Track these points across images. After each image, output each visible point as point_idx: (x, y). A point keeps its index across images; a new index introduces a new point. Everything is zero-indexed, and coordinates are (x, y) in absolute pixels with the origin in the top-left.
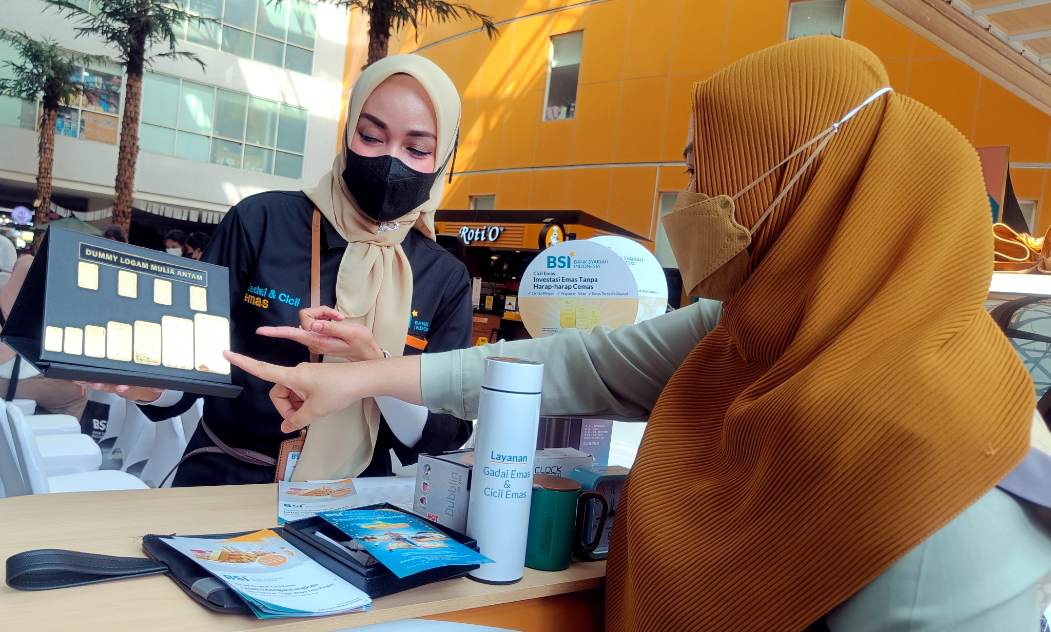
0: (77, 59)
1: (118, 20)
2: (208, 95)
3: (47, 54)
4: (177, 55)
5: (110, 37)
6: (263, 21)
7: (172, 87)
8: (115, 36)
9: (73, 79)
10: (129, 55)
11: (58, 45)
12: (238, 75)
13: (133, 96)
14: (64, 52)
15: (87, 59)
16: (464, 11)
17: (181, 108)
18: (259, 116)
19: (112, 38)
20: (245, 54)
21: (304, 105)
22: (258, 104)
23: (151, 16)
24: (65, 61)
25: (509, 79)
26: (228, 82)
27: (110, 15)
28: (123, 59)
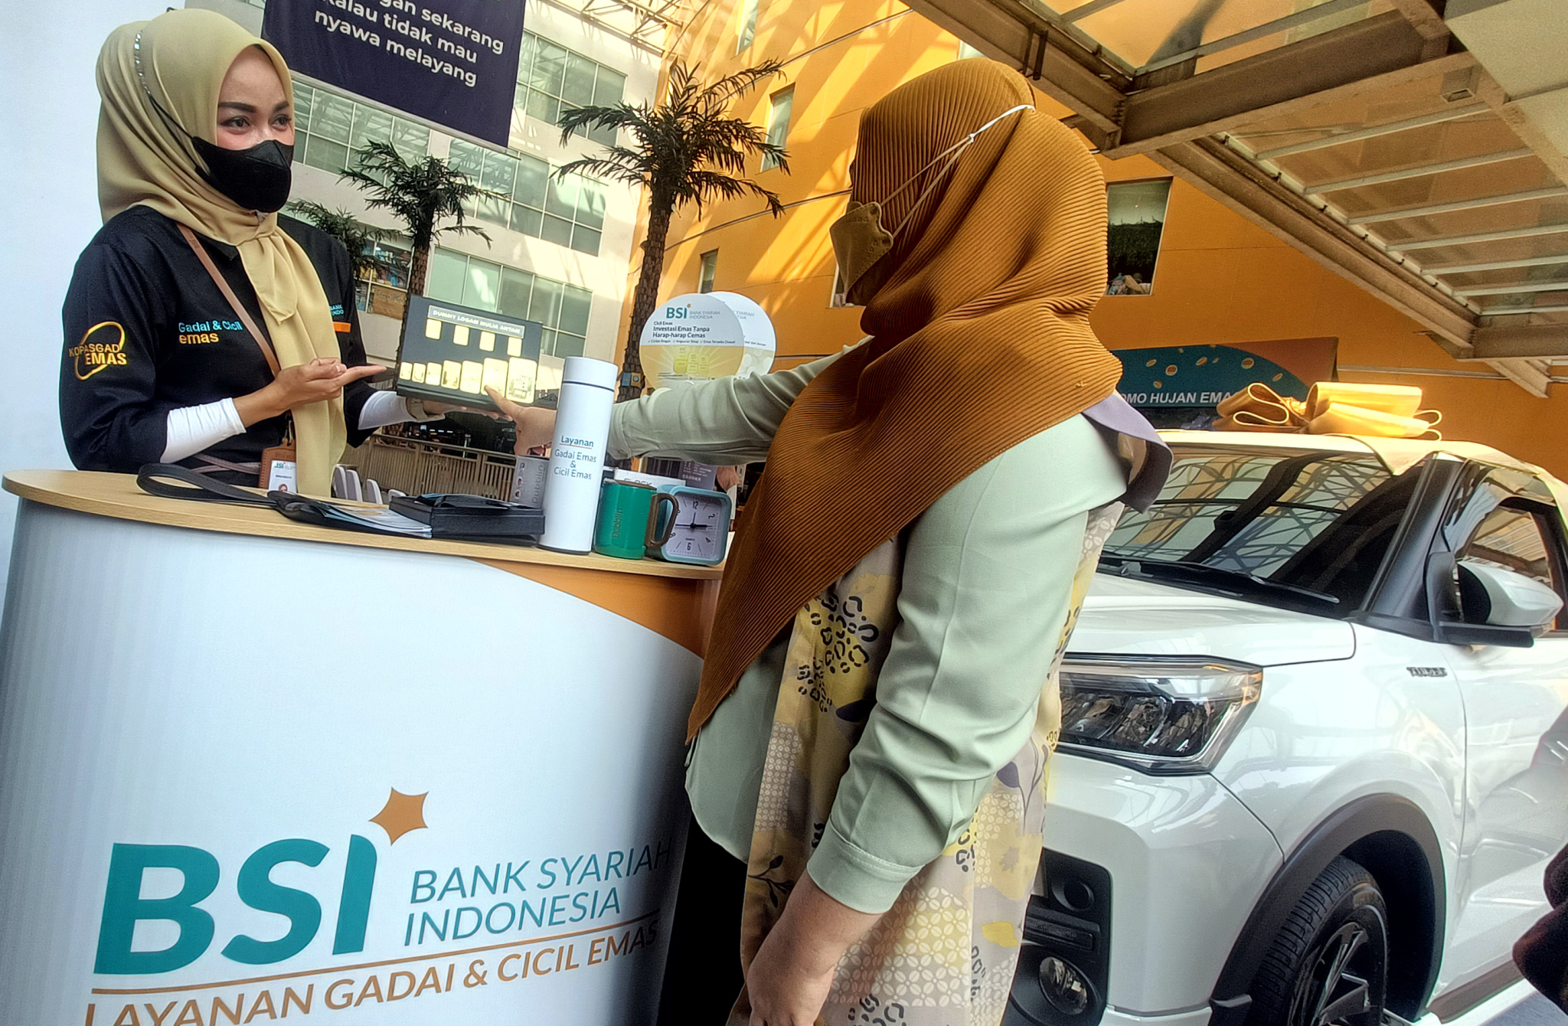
0: (369, 233)
1: (408, 193)
2: (495, 274)
3: (342, 227)
4: (464, 229)
5: (400, 210)
6: (553, 200)
7: (460, 264)
8: (404, 209)
9: (365, 252)
10: (417, 228)
11: (353, 218)
12: (525, 254)
13: (420, 269)
14: (358, 225)
15: (379, 233)
16: (750, 188)
17: (467, 282)
18: (543, 297)
19: (402, 211)
20: (533, 233)
21: (589, 287)
22: (543, 285)
23: (441, 189)
24: (358, 234)
25: (797, 260)
26: (515, 261)
27: (401, 188)
28: (411, 231)
